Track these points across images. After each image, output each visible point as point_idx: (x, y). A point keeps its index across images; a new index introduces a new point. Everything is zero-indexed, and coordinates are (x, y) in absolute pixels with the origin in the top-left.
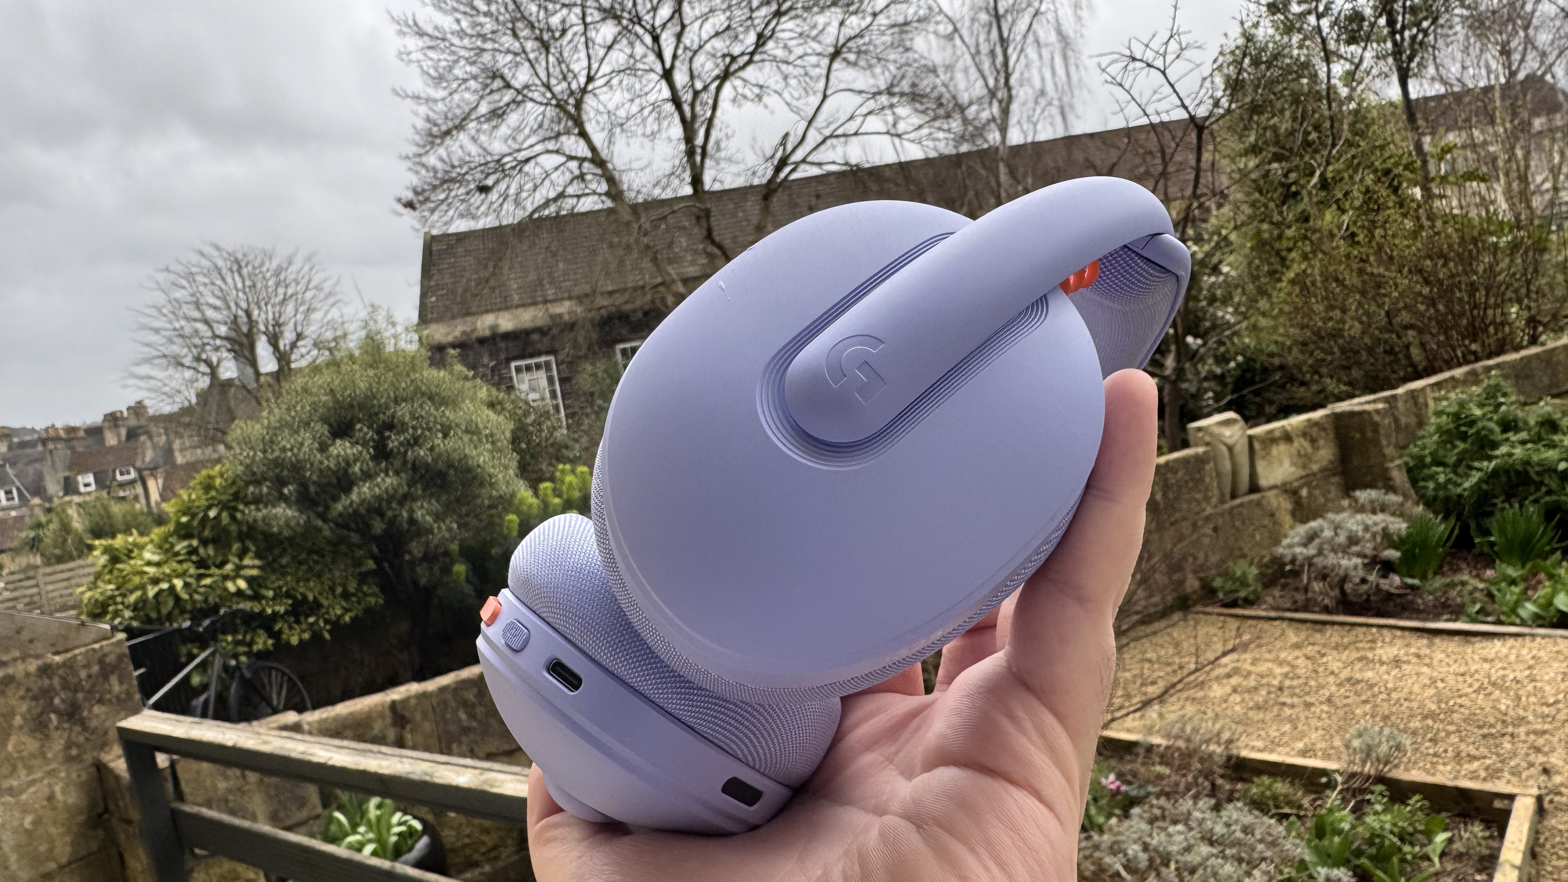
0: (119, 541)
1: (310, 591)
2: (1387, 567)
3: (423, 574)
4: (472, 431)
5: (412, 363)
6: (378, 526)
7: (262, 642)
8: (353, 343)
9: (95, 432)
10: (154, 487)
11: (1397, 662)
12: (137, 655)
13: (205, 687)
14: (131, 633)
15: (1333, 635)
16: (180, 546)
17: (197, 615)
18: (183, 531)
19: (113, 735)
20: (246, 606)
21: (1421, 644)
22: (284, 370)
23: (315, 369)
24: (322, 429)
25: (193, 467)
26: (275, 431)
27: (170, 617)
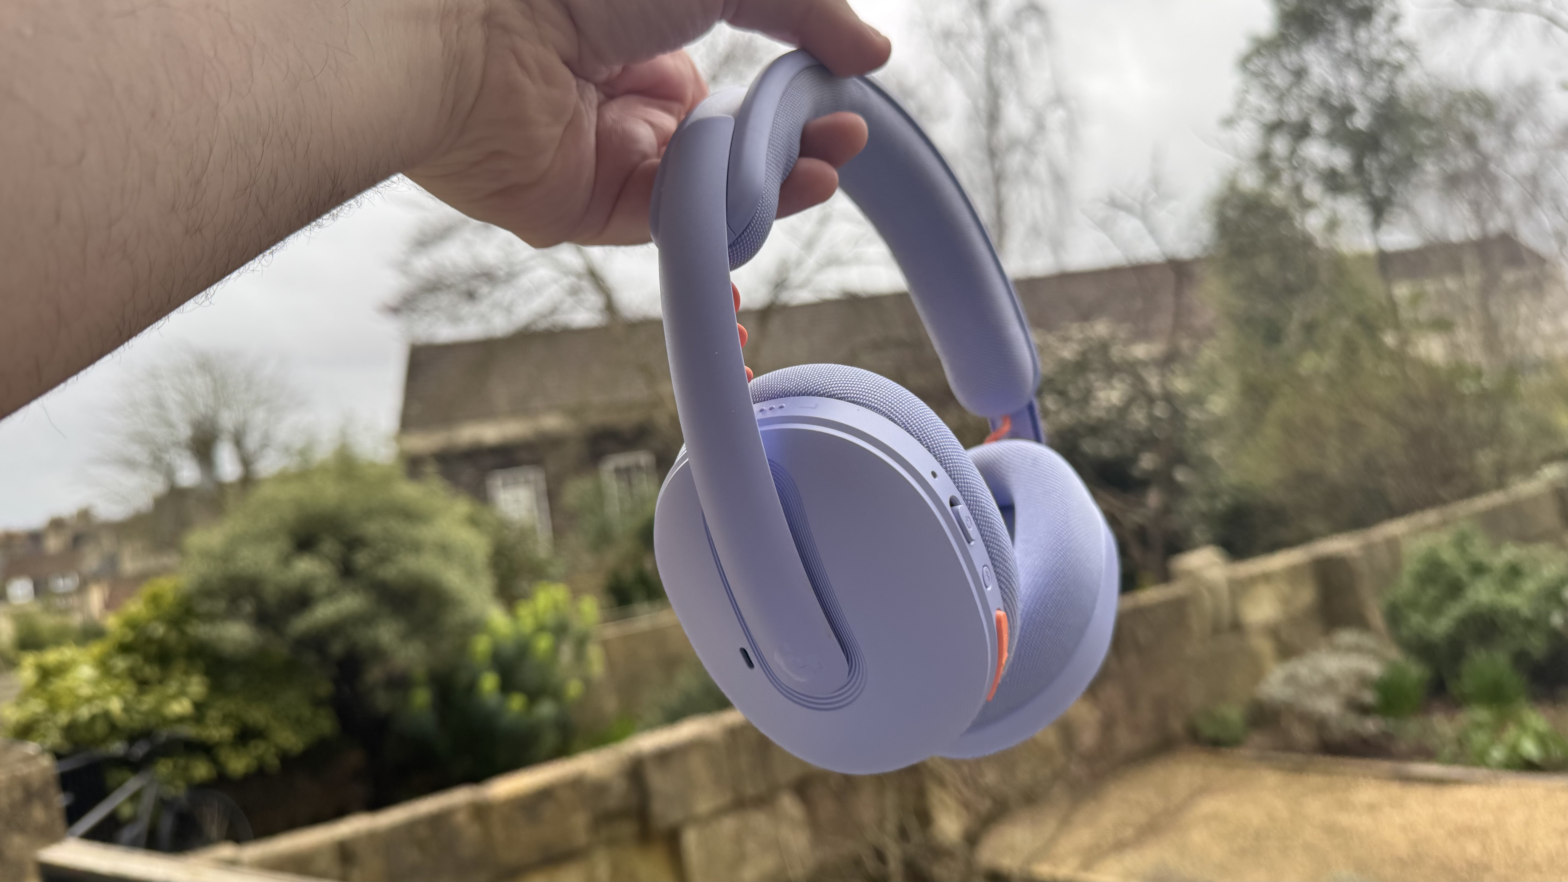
0: (51, 657)
1: (257, 715)
2: (1364, 710)
3: (382, 701)
4: (445, 550)
5: (385, 479)
6: (337, 648)
7: (201, 770)
8: (324, 452)
9: (35, 537)
10: (96, 598)
11: (1372, 808)
12: (66, 781)
14: (58, 756)
16: (121, 664)
17: (133, 737)
18: (124, 649)
19: (31, 868)
20: (189, 731)
21: (1395, 789)
22: (248, 481)
23: (283, 478)
24: (283, 544)
25: (142, 578)
26: (235, 542)
27: (104, 740)
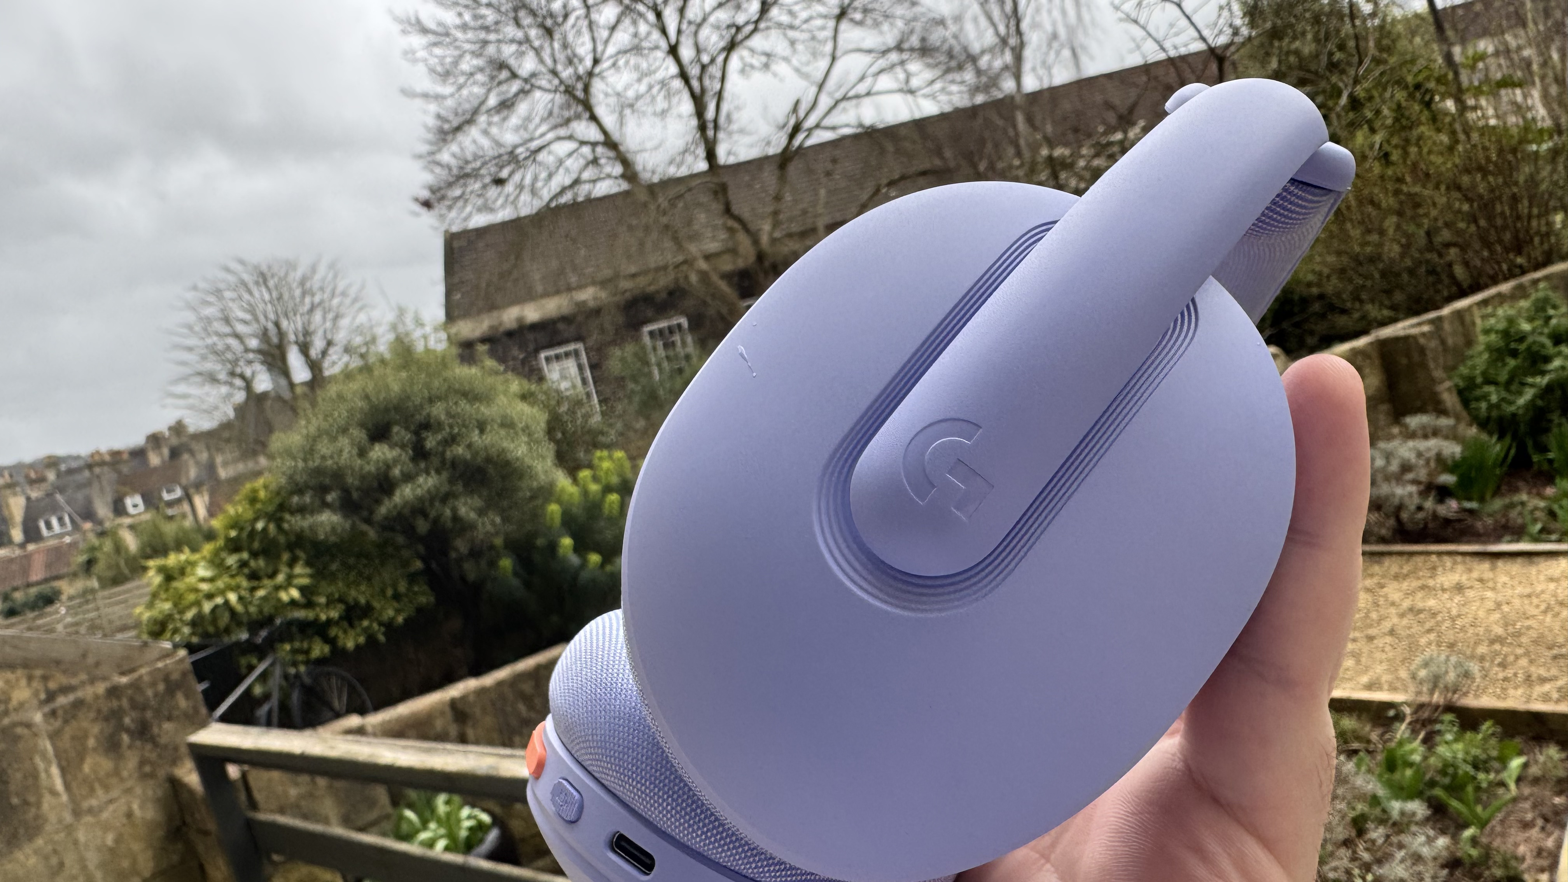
0: (173, 560)
1: (360, 595)
2: (1443, 493)
3: (471, 571)
4: (508, 424)
5: (443, 362)
6: (422, 526)
7: (319, 649)
8: (383, 347)
9: (138, 454)
10: (201, 503)
11: (1459, 588)
12: (200, 670)
13: (266, 697)
14: (192, 649)
15: (1392, 565)
16: (231, 560)
17: (254, 626)
18: (234, 546)
19: (184, 750)
20: (300, 614)
21: (1483, 568)
22: (317, 380)
23: (348, 375)
24: (359, 434)
25: (236, 481)
26: (313, 440)
27: (227, 631)
